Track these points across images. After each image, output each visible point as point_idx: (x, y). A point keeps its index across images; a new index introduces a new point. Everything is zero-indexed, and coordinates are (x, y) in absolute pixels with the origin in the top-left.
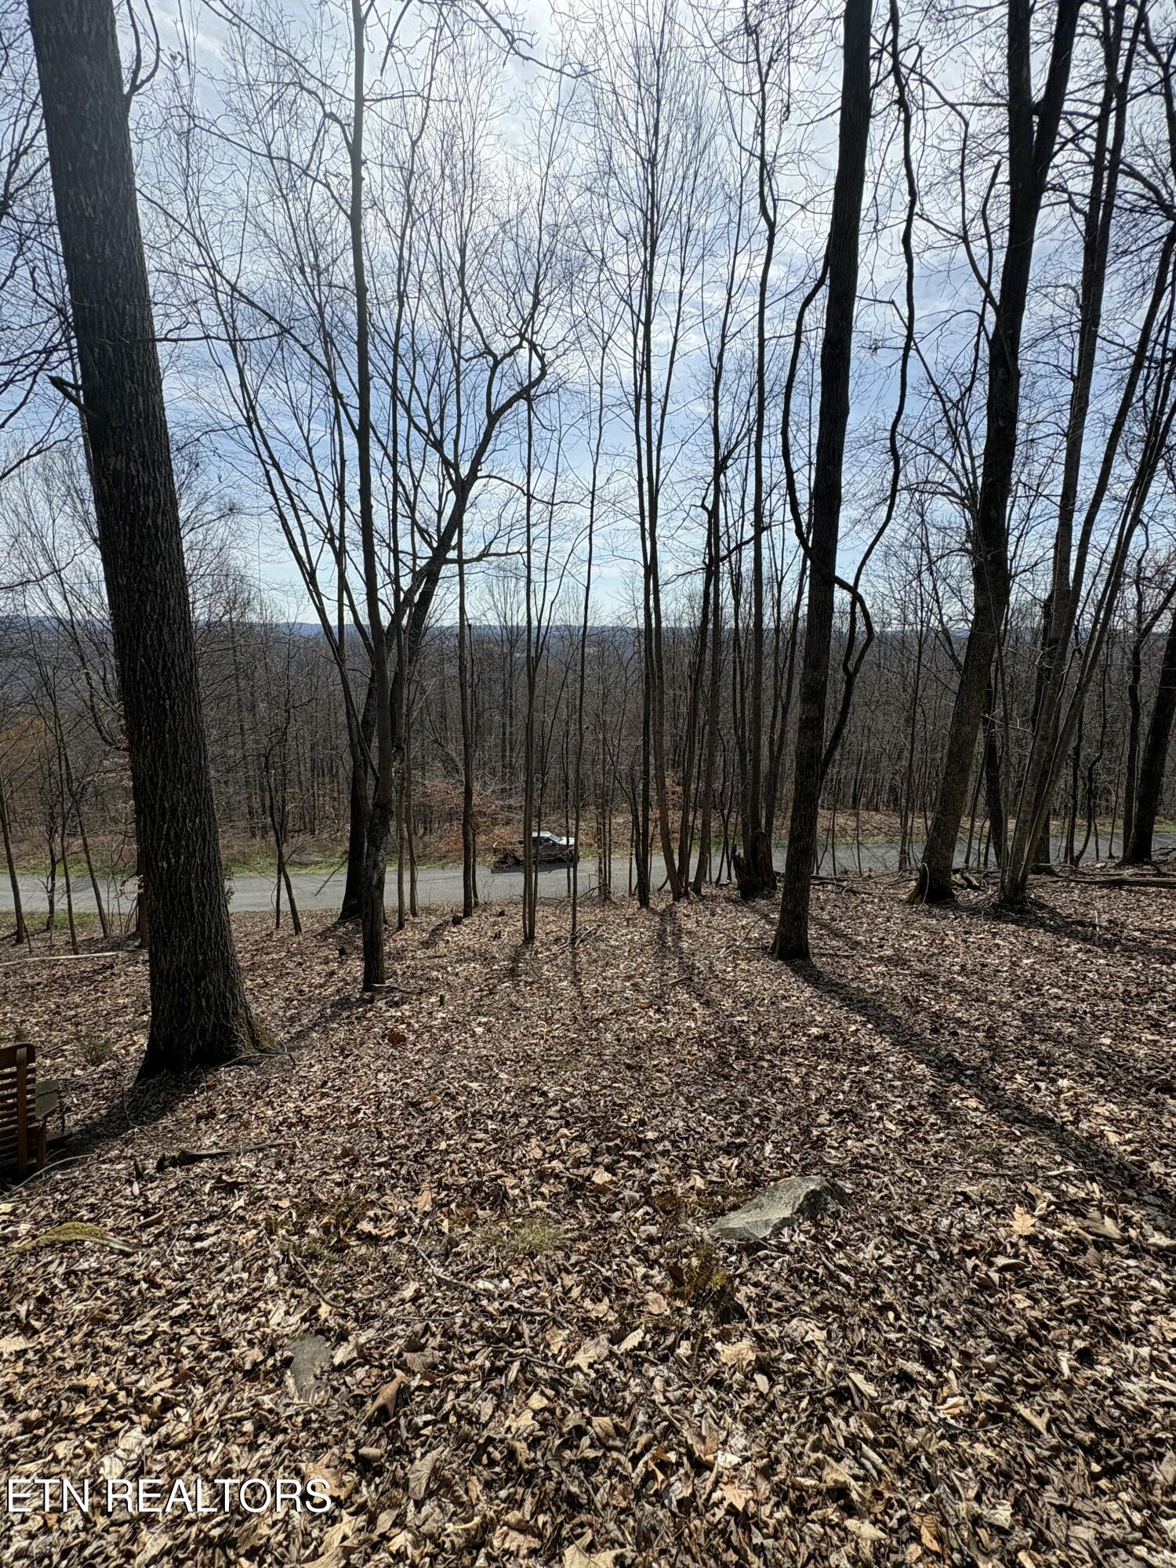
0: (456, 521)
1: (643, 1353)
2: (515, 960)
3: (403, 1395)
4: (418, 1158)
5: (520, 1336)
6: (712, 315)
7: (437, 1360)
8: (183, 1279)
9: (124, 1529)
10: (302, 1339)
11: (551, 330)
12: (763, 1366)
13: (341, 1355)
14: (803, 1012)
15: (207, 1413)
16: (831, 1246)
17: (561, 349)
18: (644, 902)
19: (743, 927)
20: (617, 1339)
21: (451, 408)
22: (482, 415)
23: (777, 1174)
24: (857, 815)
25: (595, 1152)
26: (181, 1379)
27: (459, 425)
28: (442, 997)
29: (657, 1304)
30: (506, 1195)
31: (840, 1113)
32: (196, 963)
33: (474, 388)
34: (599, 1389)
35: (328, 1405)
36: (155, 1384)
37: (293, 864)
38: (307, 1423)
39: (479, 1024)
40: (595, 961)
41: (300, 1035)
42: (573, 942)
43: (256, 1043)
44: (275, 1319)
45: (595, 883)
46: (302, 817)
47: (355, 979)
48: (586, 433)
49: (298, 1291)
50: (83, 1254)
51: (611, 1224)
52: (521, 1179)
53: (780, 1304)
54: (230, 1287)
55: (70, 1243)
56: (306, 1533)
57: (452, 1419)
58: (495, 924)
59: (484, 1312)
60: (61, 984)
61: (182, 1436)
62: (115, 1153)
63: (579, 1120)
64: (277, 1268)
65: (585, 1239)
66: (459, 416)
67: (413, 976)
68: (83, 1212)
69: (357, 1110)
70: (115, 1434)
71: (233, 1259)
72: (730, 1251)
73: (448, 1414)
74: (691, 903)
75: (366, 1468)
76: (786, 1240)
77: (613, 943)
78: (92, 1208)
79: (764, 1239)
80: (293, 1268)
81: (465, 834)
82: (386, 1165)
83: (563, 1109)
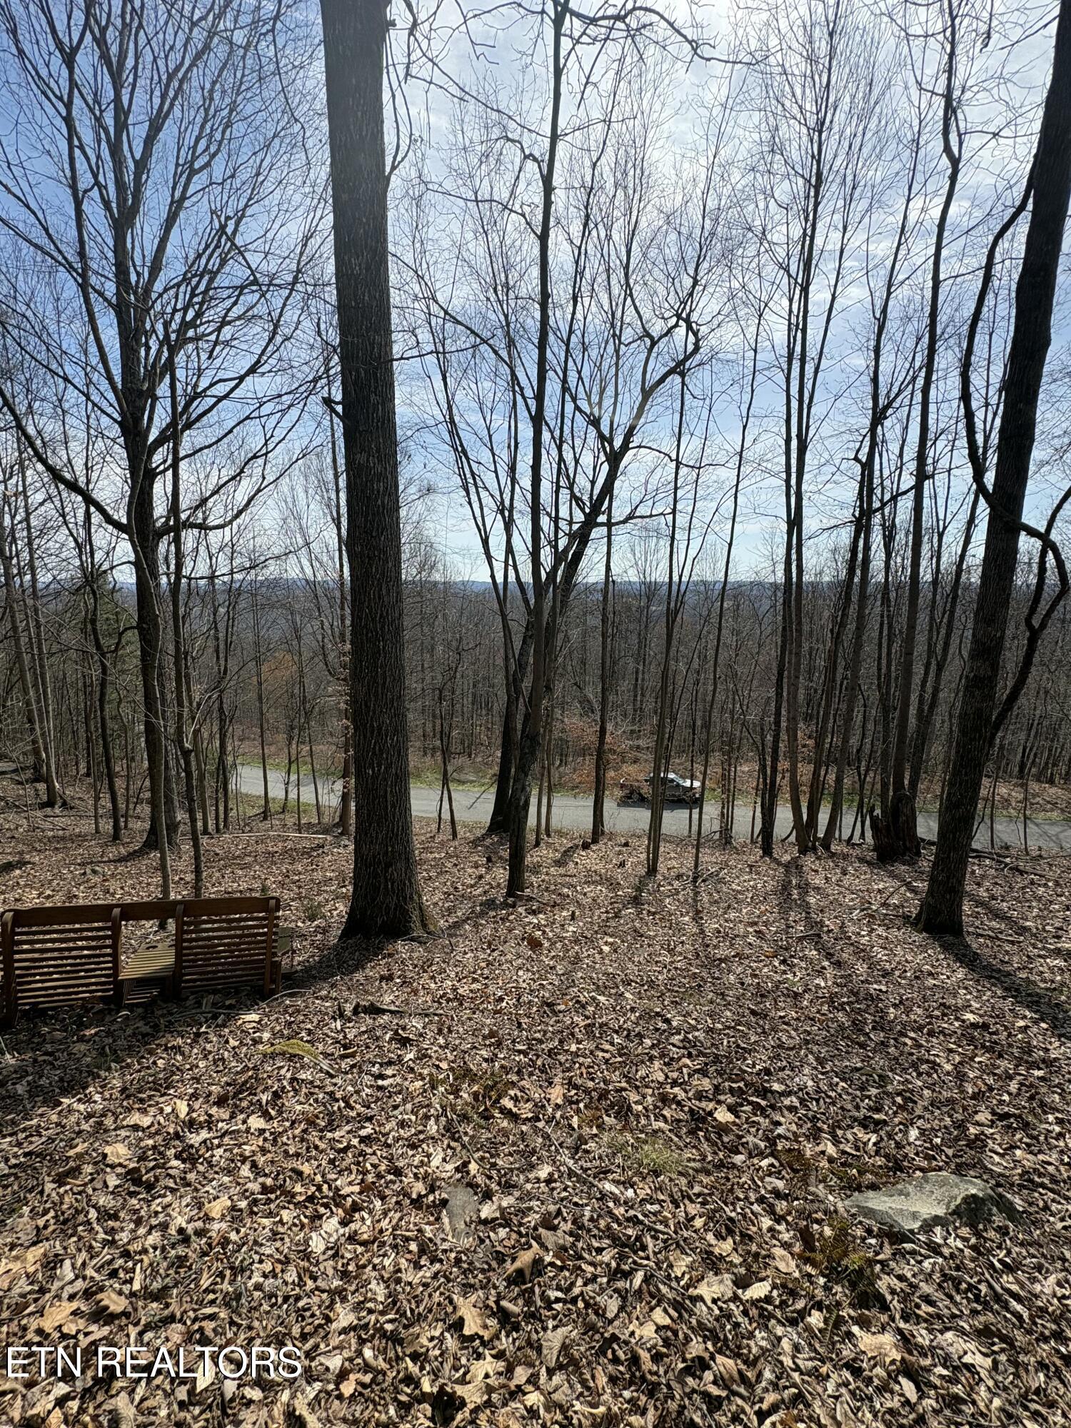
0: (608, 488)
1: (770, 1308)
2: (639, 889)
3: (538, 1264)
4: (551, 1053)
5: (644, 1248)
6: (876, 266)
7: (568, 1245)
8: (368, 1107)
9: (325, 1296)
10: (456, 1187)
11: (707, 307)
12: (909, 1371)
13: (487, 1211)
14: (955, 995)
15: (384, 1224)
16: (998, 1265)
17: (716, 322)
18: (767, 850)
19: (879, 891)
20: (742, 1283)
21: (610, 391)
22: (637, 392)
23: (925, 1164)
24: (1024, 786)
25: (717, 1088)
26: (366, 1188)
27: (615, 403)
28: (573, 913)
29: (786, 1264)
30: (629, 1108)
31: (1006, 1116)
32: (387, 852)
33: (632, 368)
34: (723, 1327)
35: (475, 1251)
36: (348, 1186)
37: (454, 780)
38: (458, 1261)
39: (606, 943)
40: (716, 902)
41: (456, 925)
42: (695, 880)
43: (424, 926)
44: (436, 1161)
45: (716, 827)
46: (462, 742)
47: (499, 885)
48: (737, 398)
49: (453, 1144)
50: (302, 1067)
51: (734, 1166)
52: (644, 1097)
53: (930, 1309)
54: (402, 1124)
55: (295, 1056)
56: (457, 1359)
57: (581, 1304)
58: (620, 853)
59: (610, 1213)
60: (290, 855)
61: (365, 1237)
62: (324, 993)
63: (701, 1054)
64: (437, 1118)
65: (708, 1173)
66: (617, 394)
67: (547, 889)
68: (303, 1034)
69: (501, 999)
70: (320, 1217)
71: (405, 1101)
72: (869, 1231)
73: (577, 1297)
74: (818, 858)
75: (504, 1318)
76: (939, 1240)
77: (734, 886)
78: (310, 1032)
79: (912, 1231)
80: (450, 1121)
81: (598, 768)
82: (525, 1053)
83: (685, 1039)
